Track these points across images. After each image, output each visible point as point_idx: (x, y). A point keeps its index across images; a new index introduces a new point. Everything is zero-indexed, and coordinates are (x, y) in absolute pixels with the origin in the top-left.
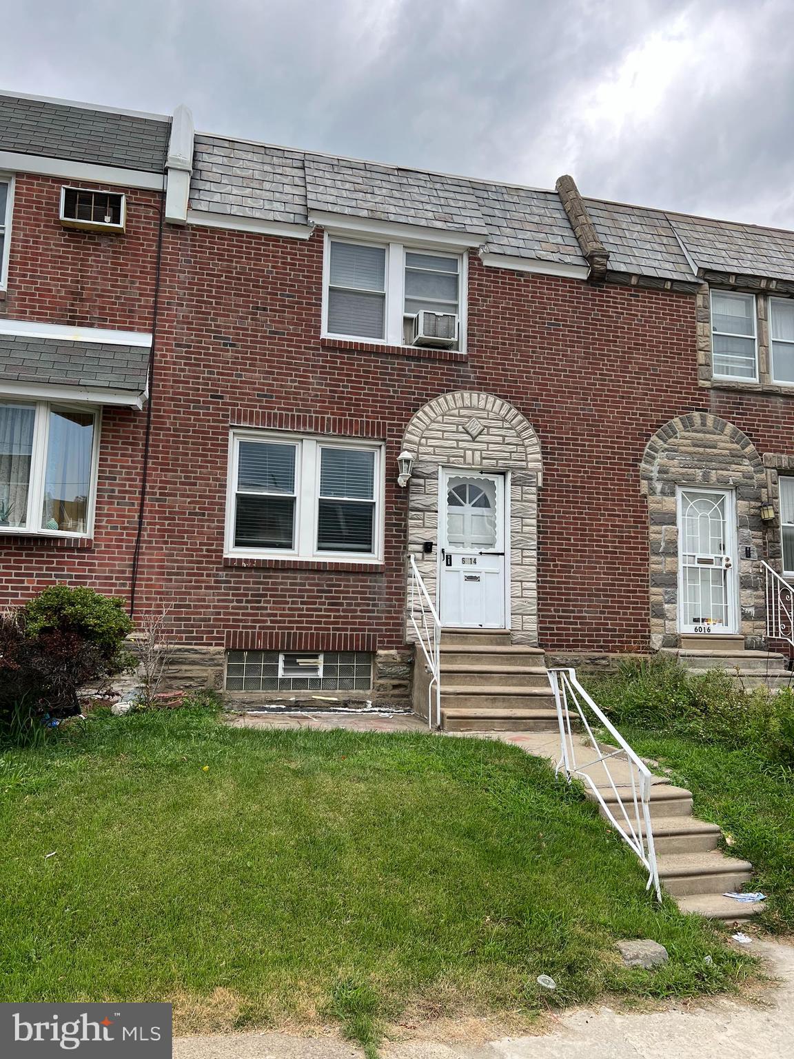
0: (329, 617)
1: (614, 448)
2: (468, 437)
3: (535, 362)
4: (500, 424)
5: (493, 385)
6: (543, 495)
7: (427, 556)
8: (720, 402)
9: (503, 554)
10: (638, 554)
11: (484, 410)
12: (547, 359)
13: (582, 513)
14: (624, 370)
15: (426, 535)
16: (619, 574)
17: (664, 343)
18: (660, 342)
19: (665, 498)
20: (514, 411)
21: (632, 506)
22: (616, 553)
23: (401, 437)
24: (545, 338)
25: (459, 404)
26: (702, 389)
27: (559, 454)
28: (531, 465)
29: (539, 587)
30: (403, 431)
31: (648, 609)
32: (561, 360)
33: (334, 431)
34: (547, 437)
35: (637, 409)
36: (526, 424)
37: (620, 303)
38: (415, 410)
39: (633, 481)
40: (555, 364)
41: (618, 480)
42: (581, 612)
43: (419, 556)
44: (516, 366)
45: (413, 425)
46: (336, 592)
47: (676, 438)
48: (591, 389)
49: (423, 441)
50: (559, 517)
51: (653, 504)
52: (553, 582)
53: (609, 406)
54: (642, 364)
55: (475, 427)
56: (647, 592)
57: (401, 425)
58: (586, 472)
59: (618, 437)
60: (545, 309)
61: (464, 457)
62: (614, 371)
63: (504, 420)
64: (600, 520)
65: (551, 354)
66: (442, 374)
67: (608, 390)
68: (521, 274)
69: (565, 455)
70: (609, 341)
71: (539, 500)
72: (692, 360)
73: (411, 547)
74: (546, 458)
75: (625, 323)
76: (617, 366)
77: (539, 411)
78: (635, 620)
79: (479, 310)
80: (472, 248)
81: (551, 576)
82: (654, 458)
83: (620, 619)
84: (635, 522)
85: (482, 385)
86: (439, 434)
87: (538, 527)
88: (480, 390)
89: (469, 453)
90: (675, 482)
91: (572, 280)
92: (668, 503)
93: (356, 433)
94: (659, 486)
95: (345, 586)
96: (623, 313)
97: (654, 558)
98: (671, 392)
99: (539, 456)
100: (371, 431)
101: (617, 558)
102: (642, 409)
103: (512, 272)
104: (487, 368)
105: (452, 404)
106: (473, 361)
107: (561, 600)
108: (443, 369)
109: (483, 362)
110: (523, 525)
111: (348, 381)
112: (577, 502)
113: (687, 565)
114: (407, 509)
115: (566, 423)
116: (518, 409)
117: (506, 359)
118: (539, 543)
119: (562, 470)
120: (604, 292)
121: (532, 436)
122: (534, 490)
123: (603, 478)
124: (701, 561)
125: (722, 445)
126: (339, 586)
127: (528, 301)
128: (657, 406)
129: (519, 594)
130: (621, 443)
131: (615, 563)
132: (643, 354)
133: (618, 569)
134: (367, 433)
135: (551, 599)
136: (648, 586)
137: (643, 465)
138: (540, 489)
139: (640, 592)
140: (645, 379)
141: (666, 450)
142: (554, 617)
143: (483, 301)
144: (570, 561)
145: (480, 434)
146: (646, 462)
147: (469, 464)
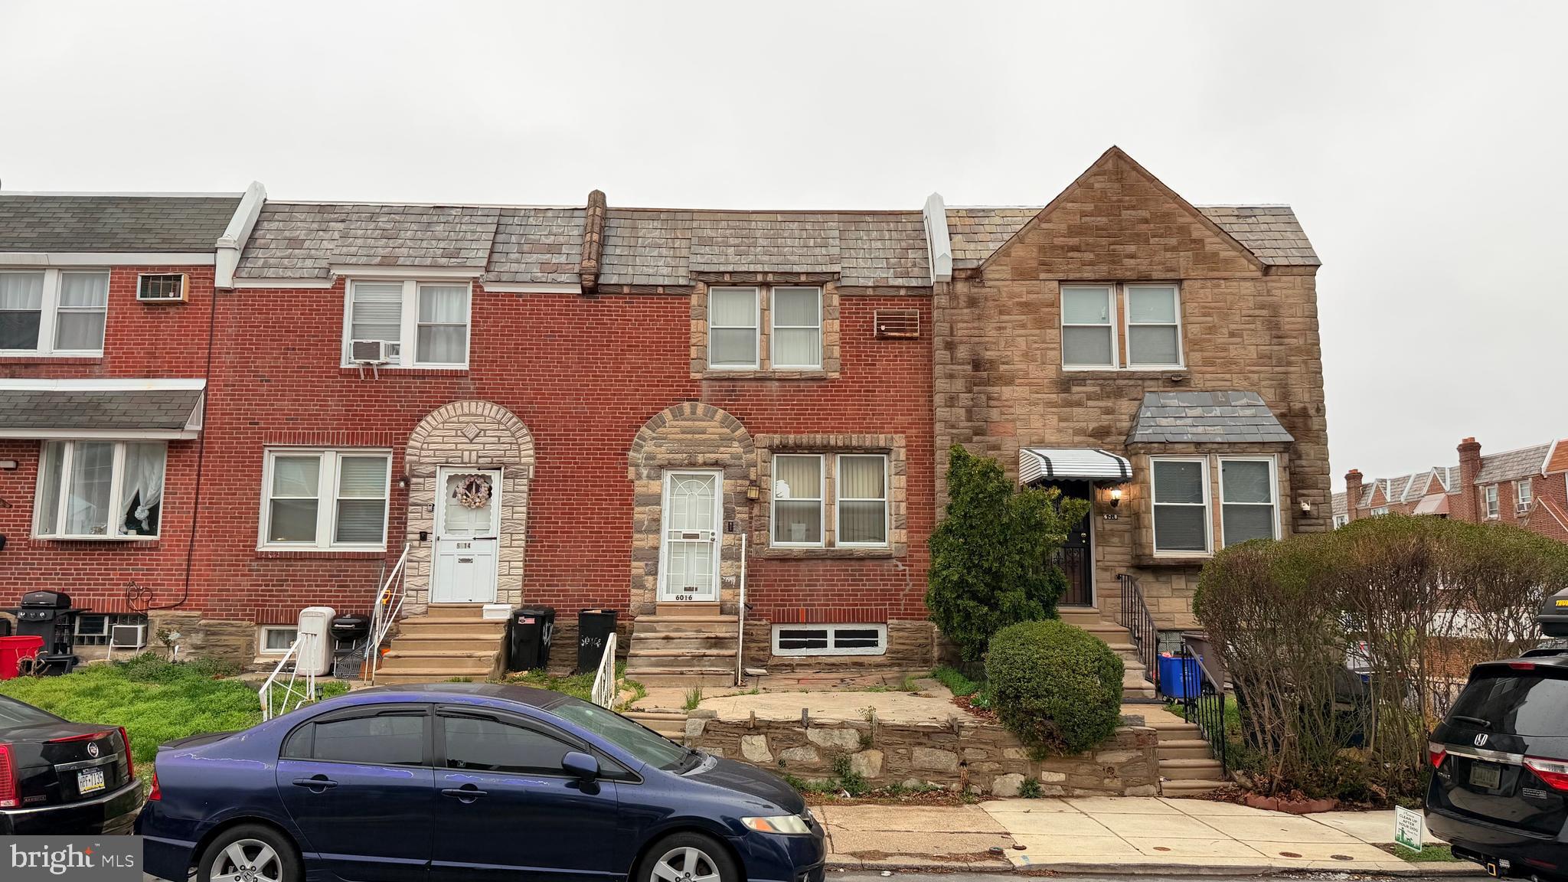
0: (338, 596)
1: (604, 440)
2: (466, 440)
3: (531, 371)
4: (496, 426)
5: (491, 393)
6: (534, 485)
7: (423, 543)
8: (712, 391)
9: (495, 538)
10: (622, 533)
11: (482, 415)
12: (543, 366)
13: (570, 499)
14: (617, 370)
15: (422, 526)
16: (603, 551)
17: (657, 342)
18: (653, 342)
19: (652, 482)
20: (509, 415)
21: (619, 490)
22: (601, 532)
23: (406, 444)
24: (541, 349)
25: (459, 412)
26: (695, 381)
27: (551, 449)
28: (523, 460)
29: (526, 566)
30: (407, 439)
31: (629, 581)
32: (557, 367)
33: (348, 443)
34: (540, 435)
35: (628, 404)
36: (520, 425)
37: (614, 311)
38: (419, 421)
39: (621, 468)
40: (550, 371)
41: (607, 468)
42: (565, 585)
43: (416, 543)
44: (513, 375)
45: (416, 433)
46: (344, 576)
47: (665, 427)
48: (584, 390)
49: (425, 446)
50: (548, 504)
51: (639, 488)
52: (540, 561)
53: (600, 404)
54: (635, 363)
55: (471, 431)
56: (629, 566)
57: (406, 434)
58: (575, 463)
59: (608, 430)
60: (542, 323)
61: (462, 457)
62: (607, 372)
63: (499, 423)
64: (587, 504)
65: (546, 362)
66: (444, 388)
67: (600, 390)
68: (519, 295)
69: (557, 449)
70: (602, 345)
71: (530, 490)
72: (685, 355)
73: (410, 537)
74: (539, 454)
75: (619, 329)
76: (610, 368)
77: (534, 412)
78: (615, 591)
79: (479, 330)
80: (474, 278)
81: (538, 556)
82: (642, 447)
83: (602, 591)
84: (620, 504)
85: (481, 395)
86: (440, 439)
87: (529, 513)
88: (479, 398)
89: (466, 454)
90: (661, 467)
91: (568, 295)
92: (654, 487)
93: (367, 443)
94: (645, 472)
95: (352, 571)
96: (617, 320)
97: (636, 536)
98: (662, 386)
99: (531, 452)
100: (381, 440)
101: (602, 537)
102: (632, 404)
103: (511, 294)
104: (486, 379)
105: (452, 413)
106: (473, 375)
107: (547, 576)
108: (446, 383)
109: (482, 375)
110: (513, 513)
111: (361, 401)
112: (566, 490)
113: (673, 540)
114: (407, 505)
115: (558, 422)
116: (514, 412)
117: (504, 370)
118: (528, 527)
119: (553, 463)
120: (599, 302)
121: (526, 435)
122: (525, 481)
123: (592, 468)
124: (686, 536)
125: (710, 430)
126: (347, 571)
127: (526, 318)
128: (649, 400)
129: (507, 573)
130: (612, 435)
131: (599, 542)
132: (636, 355)
133: (603, 546)
134: (376, 443)
135: (536, 575)
136: (630, 561)
137: (631, 453)
138: (531, 481)
139: (622, 566)
140: (636, 377)
141: (654, 438)
142: (539, 590)
143: (483, 322)
144: (556, 542)
145: (477, 436)
146: (634, 451)
147: (466, 463)
